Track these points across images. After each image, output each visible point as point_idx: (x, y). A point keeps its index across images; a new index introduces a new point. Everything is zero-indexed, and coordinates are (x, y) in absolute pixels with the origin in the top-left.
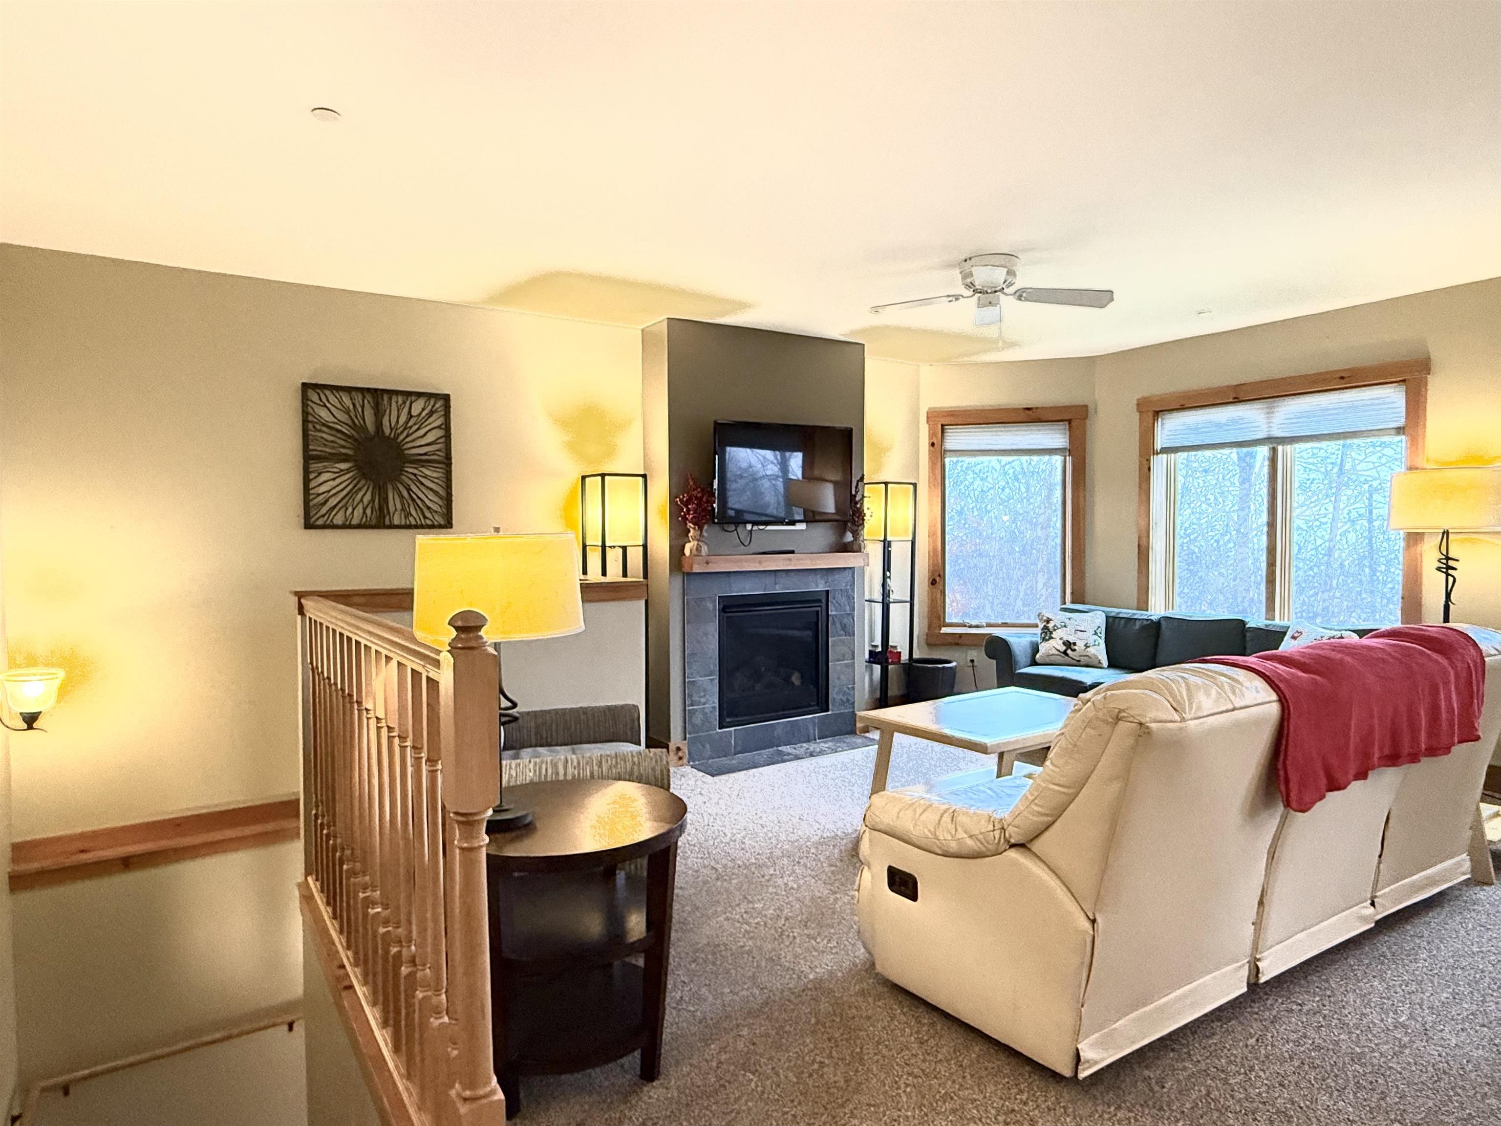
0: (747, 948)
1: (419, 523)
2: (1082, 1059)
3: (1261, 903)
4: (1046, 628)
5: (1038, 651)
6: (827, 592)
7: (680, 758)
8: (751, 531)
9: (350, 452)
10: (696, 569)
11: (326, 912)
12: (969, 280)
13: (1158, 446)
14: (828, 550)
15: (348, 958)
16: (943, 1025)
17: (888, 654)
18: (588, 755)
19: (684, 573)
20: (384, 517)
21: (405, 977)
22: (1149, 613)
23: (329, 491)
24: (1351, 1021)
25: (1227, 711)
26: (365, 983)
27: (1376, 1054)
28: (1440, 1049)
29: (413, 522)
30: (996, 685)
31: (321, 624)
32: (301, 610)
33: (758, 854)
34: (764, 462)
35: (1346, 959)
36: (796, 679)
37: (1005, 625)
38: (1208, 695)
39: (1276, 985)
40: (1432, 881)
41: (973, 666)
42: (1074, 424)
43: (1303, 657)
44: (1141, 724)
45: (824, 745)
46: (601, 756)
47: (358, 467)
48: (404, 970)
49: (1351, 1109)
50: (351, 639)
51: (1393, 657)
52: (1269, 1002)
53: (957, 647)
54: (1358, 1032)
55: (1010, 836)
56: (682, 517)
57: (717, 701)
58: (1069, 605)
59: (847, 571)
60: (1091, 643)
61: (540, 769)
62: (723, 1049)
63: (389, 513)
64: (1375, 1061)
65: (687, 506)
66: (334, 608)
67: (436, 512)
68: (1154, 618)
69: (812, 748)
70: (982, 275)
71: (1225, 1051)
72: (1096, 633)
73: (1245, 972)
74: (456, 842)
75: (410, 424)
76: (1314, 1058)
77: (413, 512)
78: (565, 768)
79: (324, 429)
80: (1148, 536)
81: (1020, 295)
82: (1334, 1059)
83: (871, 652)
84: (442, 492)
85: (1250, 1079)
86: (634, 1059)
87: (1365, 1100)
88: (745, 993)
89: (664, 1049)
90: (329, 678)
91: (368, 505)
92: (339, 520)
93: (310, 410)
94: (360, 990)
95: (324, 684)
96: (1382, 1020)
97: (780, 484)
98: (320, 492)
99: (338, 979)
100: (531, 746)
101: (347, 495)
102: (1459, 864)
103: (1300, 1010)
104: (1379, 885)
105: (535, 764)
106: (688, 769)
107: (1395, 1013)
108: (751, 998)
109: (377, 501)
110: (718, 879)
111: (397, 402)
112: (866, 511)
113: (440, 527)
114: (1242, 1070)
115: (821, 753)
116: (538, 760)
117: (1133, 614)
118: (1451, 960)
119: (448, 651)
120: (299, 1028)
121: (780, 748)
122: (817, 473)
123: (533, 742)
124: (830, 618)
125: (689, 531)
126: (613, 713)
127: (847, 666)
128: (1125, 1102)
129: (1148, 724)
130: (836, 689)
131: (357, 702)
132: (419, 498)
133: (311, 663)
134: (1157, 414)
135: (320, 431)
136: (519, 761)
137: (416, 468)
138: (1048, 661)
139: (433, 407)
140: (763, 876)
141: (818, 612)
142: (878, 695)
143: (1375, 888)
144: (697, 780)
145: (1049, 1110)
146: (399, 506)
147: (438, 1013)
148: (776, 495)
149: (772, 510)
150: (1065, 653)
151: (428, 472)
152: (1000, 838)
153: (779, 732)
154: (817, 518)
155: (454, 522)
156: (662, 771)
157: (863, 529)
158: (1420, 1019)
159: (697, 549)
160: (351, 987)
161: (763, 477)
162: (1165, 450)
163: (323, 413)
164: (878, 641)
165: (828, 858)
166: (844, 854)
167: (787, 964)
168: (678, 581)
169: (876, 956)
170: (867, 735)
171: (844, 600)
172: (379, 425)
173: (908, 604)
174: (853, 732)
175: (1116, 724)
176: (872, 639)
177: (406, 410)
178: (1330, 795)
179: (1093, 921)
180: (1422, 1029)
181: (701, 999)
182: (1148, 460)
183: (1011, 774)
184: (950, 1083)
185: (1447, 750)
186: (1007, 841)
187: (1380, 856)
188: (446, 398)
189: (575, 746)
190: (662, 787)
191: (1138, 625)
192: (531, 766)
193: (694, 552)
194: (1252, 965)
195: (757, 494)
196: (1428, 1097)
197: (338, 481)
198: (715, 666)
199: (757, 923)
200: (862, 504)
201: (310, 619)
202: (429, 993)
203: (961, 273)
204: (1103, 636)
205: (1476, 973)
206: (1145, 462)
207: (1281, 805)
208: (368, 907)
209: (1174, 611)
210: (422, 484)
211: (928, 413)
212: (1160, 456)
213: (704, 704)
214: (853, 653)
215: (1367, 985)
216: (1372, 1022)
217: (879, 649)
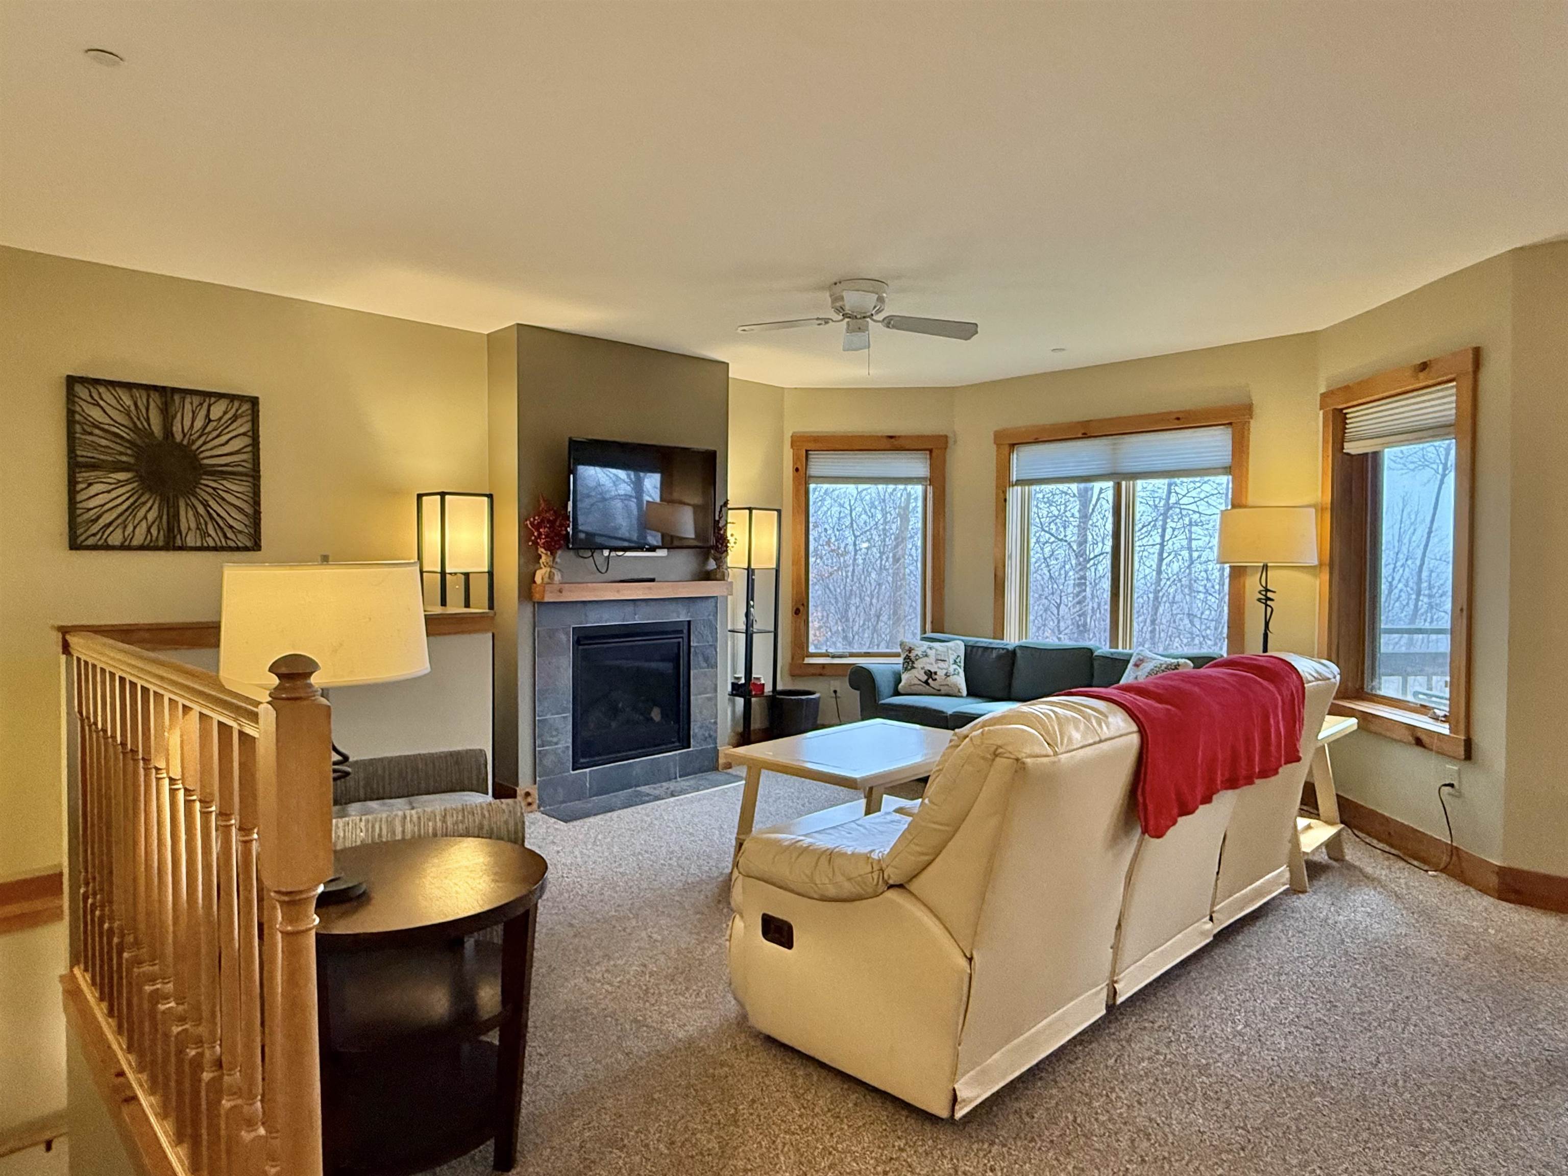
0: (610, 1010)
1: (219, 543)
2: (959, 1100)
3: (1119, 926)
4: (907, 658)
5: (900, 681)
6: (689, 622)
7: (530, 804)
8: (608, 557)
9: (132, 460)
10: (548, 598)
11: (99, 1011)
12: (838, 304)
13: (1014, 478)
14: (689, 577)
15: (130, 1064)
16: (819, 1076)
17: (751, 687)
18: (429, 810)
19: (534, 603)
20: (175, 537)
21: (208, 1084)
22: (1005, 641)
23: (103, 506)
24: (1197, 1033)
25: (1095, 743)
26: (152, 1091)
27: (1219, 1064)
28: (1273, 1053)
29: (212, 544)
30: (860, 717)
31: (94, 666)
32: (66, 648)
33: (619, 906)
34: (616, 481)
35: (1189, 973)
36: (656, 714)
37: (867, 655)
38: (1077, 729)
39: (1130, 1004)
40: (1259, 893)
41: (836, 698)
42: (934, 454)
43: (1157, 687)
44: (1017, 760)
45: (682, 783)
46: (445, 810)
47: (141, 478)
48: (206, 1076)
49: (1201, 1121)
50: (136, 684)
51: (1232, 686)
52: (1124, 1021)
53: (821, 677)
54: (1203, 1044)
55: (889, 877)
56: (532, 541)
57: (570, 740)
58: (929, 634)
59: (710, 600)
60: (951, 670)
61: (373, 827)
62: (587, 1125)
63: (180, 532)
64: (1219, 1071)
65: (538, 530)
66: (113, 647)
67: (240, 532)
68: (1010, 647)
69: (672, 788)
70: (852, 299)
71: (1088, 1074)
72: (955, 662)
73: (1104, 995)
74: (278, 926)
75: (208, 429)
76: (1166, 1074)
77: (212, 532)
78: (403, 826)
79: (97, 431)
80: (1004, 566)
81: (889, 322)
82: (1184, 1072)
83: (733, 684)
84: (249, 510)
85: (1111, 1100)
86: (488, 1148)
87: (1213, 1110)
88: (608, 1060)
89: (521, 1131)
90: (104, 730)
91: (153, 523)
92: (116, 538)
93: (78, 409)
94: (146, 1101)
95: (98, 737)
96: (1222, 1030)
97: (633, 505)
98: (91, 506)
99: (116, 1089)
100: (359, 801)
101: (126, 510)
102: (1280, 875)
103: (1152, 1027)
104: (1217, 900)
105: (367, 821)
106: (538, 815)
107: (1234, 1022)
108: (616, 1065)
109: (165, 517)
110: (575, 936)
111: (192, 403)
112: (729, 538)
113: (246, 549)
114: (1104, 1092)
115: (682, 792)
116: (370, 817)
117: (991, 643)
118: (1276, 967)
119: (268, 703)
120: (61, 1146)
121: (638, 789)
122: (676, 496)
123: (362, 795)
124: (692, 650)
125: (540, 557)
126: (456, 758)
127: (709, 699)
128: (998, 1137)
129: (1024, 760)
130: (699, 724)
131: (143, 759)
132: (218, 515)
133: (80, 713)
134: (1012, 446)
135: (91, 434)
136: (347, 819)
137: (215, 481)
138: (910, 691)
139: (237, 410)
140: (624, 930)
141: (679, 643)
142: (740, 729)
143: (1213, 905)
144: (548, 828)
145: (927, 1154)
146: (193, 525)
147: (250, 1124)
148: (629, 517)
149: (624, 532)
150: (926, 682)
151: (228, 485)
152: (878, 878)
153: (637, 771)
154: (676, 543)
155: (262, 544)
156: (516, 824)
157: (726, 556)
158: (1254, 1026)
159: (549, 577)
160: (135, 1098)
161: (613, 498)
162: (1019, 482)
163: (96, 414)
164: (741, 674)
165: (693, 905)
166: (709, 900)
167: (654, 1025)
168: (529, 609)
169: (748, 1008)
170: (729, 771)
171: (706, 632)
172: (168, 432)
173: (772, 634)
174: (715, 768)
175: (993, 760)
176: (734, 671)
177: (203, 412)
178: (1181, 820)
179: (970, 960)
180: (1256, 1036)
181: (561, 1070)
182: (1004, 492)
183: (879, 810)
184: (828, 1136)
185: (1275, 772)
186: (886, 882)
187: (1218, 873)
188: (254, 402)
189: (412, 798)
190: (515, 842)
191: (994, 654)
192: (363, 824)
193: (546, 580)
194: (1111, 987)
195: (607, 515)
196: (1265, 1101)
197: (114, 494)
198: (568, 702)
199: (620, 982)
200: (725, 531)
201: (79, 659)
202: (239, 1102)
203: (831, 296)
204: (962, 664)
205: (1298, 977)
206: (1002, 495)
207: (1139, 830)
208: (158, 1003)
209: (1029, 640)
210: (223, 499)
211: (792, 437)
212: (1015, 488)
213: (556, 744)
214: (716, 685)
215: (1209, 998)
216: (1214, 1033)
217: (743, 681)
